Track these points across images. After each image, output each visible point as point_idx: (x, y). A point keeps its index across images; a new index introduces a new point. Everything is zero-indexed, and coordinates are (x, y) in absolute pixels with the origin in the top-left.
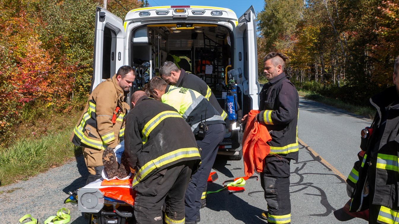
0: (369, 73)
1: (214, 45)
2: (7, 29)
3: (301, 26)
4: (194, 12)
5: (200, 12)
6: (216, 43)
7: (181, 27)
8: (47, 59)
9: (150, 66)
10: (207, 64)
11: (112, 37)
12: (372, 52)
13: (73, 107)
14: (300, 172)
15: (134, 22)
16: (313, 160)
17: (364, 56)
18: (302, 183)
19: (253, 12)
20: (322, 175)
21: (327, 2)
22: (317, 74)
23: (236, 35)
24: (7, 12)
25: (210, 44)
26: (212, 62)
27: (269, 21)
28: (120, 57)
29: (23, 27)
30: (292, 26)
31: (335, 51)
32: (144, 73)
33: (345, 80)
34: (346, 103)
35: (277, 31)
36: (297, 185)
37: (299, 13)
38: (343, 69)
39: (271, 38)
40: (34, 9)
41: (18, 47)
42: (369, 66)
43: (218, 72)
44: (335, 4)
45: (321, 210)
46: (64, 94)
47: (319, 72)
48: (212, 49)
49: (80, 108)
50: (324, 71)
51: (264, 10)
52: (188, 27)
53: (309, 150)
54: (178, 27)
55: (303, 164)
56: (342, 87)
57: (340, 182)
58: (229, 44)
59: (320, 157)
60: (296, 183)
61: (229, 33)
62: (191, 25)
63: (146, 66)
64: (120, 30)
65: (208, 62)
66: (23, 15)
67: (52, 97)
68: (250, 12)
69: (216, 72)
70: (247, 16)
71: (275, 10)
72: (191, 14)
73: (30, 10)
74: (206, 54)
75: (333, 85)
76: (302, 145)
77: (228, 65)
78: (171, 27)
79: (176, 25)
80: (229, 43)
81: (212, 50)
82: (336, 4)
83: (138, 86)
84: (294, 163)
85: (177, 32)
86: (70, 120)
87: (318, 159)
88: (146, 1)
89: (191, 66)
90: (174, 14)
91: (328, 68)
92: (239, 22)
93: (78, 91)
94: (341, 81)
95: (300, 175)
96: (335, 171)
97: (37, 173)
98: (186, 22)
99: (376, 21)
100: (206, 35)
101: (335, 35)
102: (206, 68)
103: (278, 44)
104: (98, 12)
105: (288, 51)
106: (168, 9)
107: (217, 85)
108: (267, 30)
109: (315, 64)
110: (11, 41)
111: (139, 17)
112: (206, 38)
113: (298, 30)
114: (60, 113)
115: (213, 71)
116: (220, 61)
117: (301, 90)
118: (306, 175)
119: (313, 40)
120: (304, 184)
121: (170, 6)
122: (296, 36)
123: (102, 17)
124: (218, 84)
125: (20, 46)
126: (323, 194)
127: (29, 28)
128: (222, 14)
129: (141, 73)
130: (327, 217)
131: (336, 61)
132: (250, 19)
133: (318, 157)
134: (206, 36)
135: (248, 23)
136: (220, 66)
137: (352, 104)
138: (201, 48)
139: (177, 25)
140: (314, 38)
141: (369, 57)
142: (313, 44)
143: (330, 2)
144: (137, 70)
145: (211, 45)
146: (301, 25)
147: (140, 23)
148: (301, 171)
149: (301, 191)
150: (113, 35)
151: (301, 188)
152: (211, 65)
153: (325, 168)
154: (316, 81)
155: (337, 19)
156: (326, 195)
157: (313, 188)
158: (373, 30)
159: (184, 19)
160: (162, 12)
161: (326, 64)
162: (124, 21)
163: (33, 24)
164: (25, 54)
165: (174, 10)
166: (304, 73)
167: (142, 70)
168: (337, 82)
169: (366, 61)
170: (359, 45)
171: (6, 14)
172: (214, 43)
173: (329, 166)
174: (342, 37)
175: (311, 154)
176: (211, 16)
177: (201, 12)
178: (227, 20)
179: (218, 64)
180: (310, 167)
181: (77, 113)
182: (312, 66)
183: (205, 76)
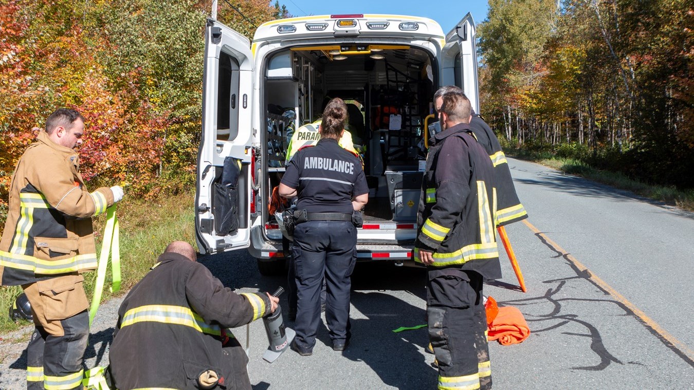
0: (674, 127)
1: (404, 79)
2: (50, 57)
3: (553, 46)
4: (371, 25)
5: (380, 24)
6: (407, 77)
7: (348, 50)
8: (117, 107)
9: (295, 118)
10: (392, 114)
11: (232, 69)
12: (680, 91)
13: (162, 189)
14: (554, 297)
15: (268, 44)
16: (576, 277)
17: (665, 97)
18: (558, 315)
19: (472, 24)
20: (593, 302)
21: (599, 4)
22: (582, 129)
23: (442, 63)
24: (50, 28)
25: (397, 78)
26: (401, 110)
27: (497, 38)
28: (245, 103)
29: (77, 54)
30: (536, 47)
31: (613, 89)
32: (285, 130)
33: (632, 140)
34: (634, 180)
35: (510, 57)
36: (550, 319)
37: (549, 24)
38: (628, 120)
39: (500, 68)
40: (94, 23)
41: (68, 87)
42: (674, 116)
43: (411, 126)
44: (612, 7)
45: (592, 360)
46: (145, 166)
47: (585, 127)
48: (401, 87)
49: (173, 191)
50: (593, 126)
51: (487, 19)
52: (359, 50)
53: (569, 260)
54: (342, 51)
55: (560, 283)
56: (626, 152)
57: (624, 314)
58: (429, 78)
59: (590, 272)
60: (548, 316)
61: (429, 58)
62: (366, 46)
63: (290, 117)
64: (245, 58)
65: (393, 109)
66: (76, 33)
67: (126, 172)
68: (466, 23)
69: (408, 126)
70: (461, 31)
71: (507, 20)
72: (365, 29)
73: (88, 25)
74: (390, 97)
75: (611, 149)
76: (557, 252)
77: (429, 114)
78: (330, 51)
79: (339, 47)
80: (431, 77)
81: (400, 89)
82: (615, 7)
83: (276, 152)
84: (543, 282)
85: (341, 58)
86: (157, 211)
87: (585, 275)
88: (283, 7)
89: (364, 116)
90: (337, 28)
91: (601, 119)
92: (448, 41)
93: (169, 162)
94: (625, 142)
95: (555, 302)
96: (616, 295)
97: (108, 297)
98: (356, 42)
99: (685, 36)
100: (389, 63)
101: (614, 62)
102: (391, 119)
103: (512, 78)
104: (210, 27)
105: (530, 89)
106: (326, 21)
107: (408, 149)
108: (493, 54)
109: (578, 113)
110: (57, 77)
111: (277, 34)
112: (389, 69)
113: (547, 53)
114: (139, 199)
115: (402, 125)
116: (414, 108)
117: (554, 158)
118: (565, 301)
119: (574, 70)
120: (561, 317)
121: (330, 15)
122: (544, 63)
123: (217, 36)
124: (412, 148)
125: (71, 85)
126: (595, 334)
127: (87, 54)
128: (418, 28)
129: (281, 130)
130: (602, 371)
131: (615, 107)
132: (465, 35)
133: (586, 271)
134: (390, 66)
135: (463, 43)
136: (413, 115)
137: (644, 182)
138: (382, 86)
139: (341, 47)
140: (576, 67)
141: (674, 99)
142: (575, 77)
143: (605, 3)
144: (273, 124)
145: (399, 79)
146: (553, 44)
147: (280, 44)
148: (557, 295)
149: (558, 329)
150: (234, 66)
151: (556, 324)
152: (398, 115)
153: (599, 290)
154: (580, 143)
155: (617, 34)
156: (601, 335)
157: (578, 323)
158: (680, 52)
159: (354, 36)
160: (316, 26)
161: (597, 113)
162: (251, 42)
163: (93, 48)
164: (81, 100)
165: (337, 21)
166: (559, 127)
167: (282, 124)
168: (617, 143)
169: (669, 106)
170: (656, 79)
171: (48, 32)
172: (403, 76)
173: (605, 287)
174: (625, 66)
175: (573, 266)
176: (399, 31)
177: (382, 24)
178: (427, 38)
179: (410, 112)
180: (571, 289)
181: (168, 198)
182: (573, 116)
183: (389, 134)
